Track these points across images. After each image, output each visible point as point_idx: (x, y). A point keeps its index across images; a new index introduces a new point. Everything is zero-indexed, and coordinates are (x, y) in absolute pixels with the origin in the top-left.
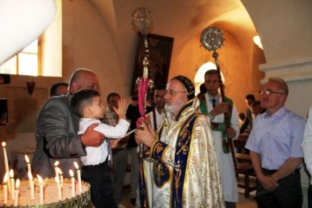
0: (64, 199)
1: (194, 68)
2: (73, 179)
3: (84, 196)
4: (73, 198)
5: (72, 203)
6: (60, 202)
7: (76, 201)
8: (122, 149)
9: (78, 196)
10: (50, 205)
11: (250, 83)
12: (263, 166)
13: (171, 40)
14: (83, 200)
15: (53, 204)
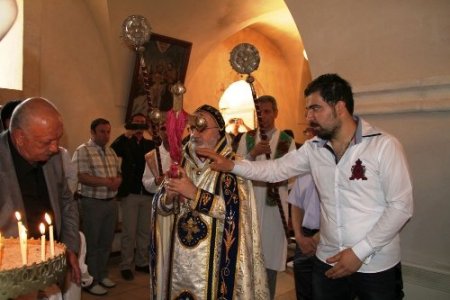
0: (30, 264)
1: (219, 88)
2: (43, 237)
3: (57, 260)
4: (43, 263)
5: (40, 270)
6: (25, 267)
7: (46, 266)
8: (111, 199)
9: (50, 260)
10: (11, 271)
11: (297, 114)
12: (304, 224)
13: (187, 46)
14: (57, 265)
15: (14, 270)
